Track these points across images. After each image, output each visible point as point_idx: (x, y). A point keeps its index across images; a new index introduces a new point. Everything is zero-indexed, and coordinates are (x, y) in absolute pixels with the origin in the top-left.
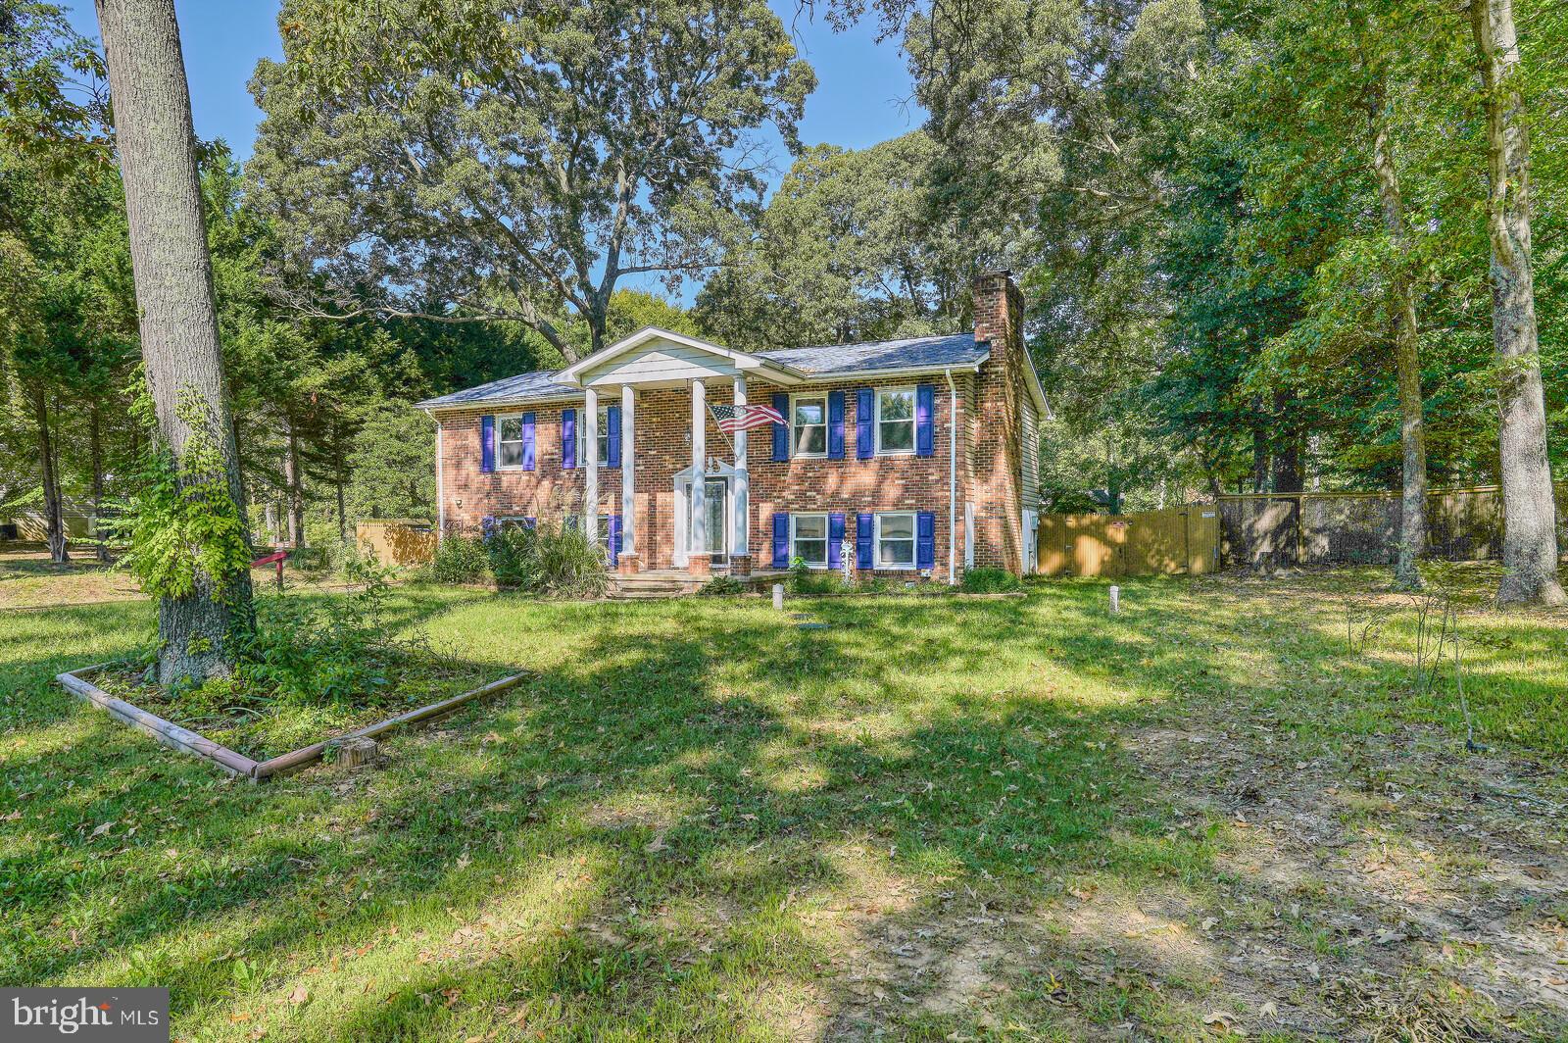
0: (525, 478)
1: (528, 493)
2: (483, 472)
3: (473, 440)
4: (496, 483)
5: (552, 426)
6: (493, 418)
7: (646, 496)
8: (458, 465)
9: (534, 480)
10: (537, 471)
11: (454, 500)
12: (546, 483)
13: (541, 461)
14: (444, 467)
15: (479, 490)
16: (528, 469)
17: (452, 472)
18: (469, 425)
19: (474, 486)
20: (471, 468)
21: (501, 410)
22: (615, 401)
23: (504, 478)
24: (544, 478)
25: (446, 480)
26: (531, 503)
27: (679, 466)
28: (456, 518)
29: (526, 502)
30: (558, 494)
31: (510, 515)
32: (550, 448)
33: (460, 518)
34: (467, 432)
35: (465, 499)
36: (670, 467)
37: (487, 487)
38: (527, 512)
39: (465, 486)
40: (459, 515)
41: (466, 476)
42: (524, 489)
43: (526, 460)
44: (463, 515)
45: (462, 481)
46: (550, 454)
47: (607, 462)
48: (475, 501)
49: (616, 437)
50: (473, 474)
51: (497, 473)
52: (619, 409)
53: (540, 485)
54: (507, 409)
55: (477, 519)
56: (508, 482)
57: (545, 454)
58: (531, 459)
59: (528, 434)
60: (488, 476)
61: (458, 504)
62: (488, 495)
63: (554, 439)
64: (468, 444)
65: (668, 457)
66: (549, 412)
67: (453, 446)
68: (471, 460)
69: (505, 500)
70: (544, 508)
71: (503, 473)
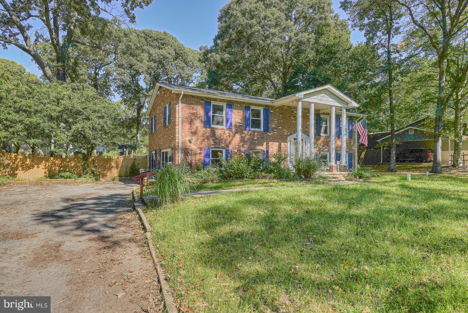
0: (227, 132)
1: (229, 139)
2: (205, 127)
3: (200, 111)
4: (213, 131)
5: (241, 111)
6: (210, 103)
8: (191, 122)
9: (231, 134)
10: (234, 130)
11: (188, 138)
12: (238, 136)
13: (235, 126)
14: (183, 122)
15: (203, 135)
16: (230, 129)
17: (187, 126)
18: (198, 104)
19: (200, 134)
20: (198, 124)
21: (215, 100)
22: (267, 106)
23: (217, 131)
24: (236, 133)
25: (182, 129)
26: (230, 143)
27: (289, 134)
28: (189, 148)
29: (227, 142)
30: (242, 140)
31: (218, 148)
32: (239, 121)
33: (191, 148)
34: (195, 107)
35: (194, 139)
36: (286, 133)
37: (207, 134)
38: (228, 147)
39: (194, 133)
40: (190, 147)
41: (195, 128)
42: (226, 137)
43: (229, 124)
44: (193, 147)
45: (193, 130)
46: (239, 123)
47: (262, 129)
48: (200, 141)
49: (266, 120)
50: (199, 127)
51: (213, 128)
52: (268, 109)
53: (234, 135)
54: (219, 100)
55: (201, 149)
56: (218, 133)
57: (237, 123)
58: (231, 124)
59: (230, 113)
60: (208, 129)
61: (190, 141)
62: (208, 138)
63: (241, 117)
64: (196, 113)
65: (285, 130)
66: (239, 105)
67: (188, 112)
68: (198, 121)
69: (216, 141)
70: (236, 145)
71: (216, 129)
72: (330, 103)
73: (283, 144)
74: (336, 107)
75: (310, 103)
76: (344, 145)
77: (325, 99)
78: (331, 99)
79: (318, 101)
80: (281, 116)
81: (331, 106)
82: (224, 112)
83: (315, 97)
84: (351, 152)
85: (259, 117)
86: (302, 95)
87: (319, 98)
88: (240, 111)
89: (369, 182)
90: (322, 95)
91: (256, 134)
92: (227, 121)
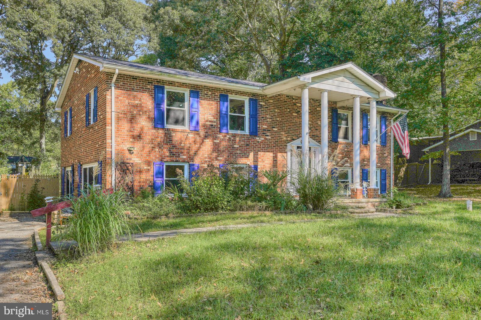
0: (191, 135)
1: (194, 148)
2: (155, 127)
3: (147, 101)
4: (168, 135)
5: (213, 103)
6: (163, 88)
7: (271, 154)
8: (132, 120)
9: (198, 139)
10: (202, 133)
11: (126, 146)
12: (208, 143)
13: (204, 126)
14: (118, 119)
15: (152, 141)
16: (196, 130)
17: (125, 126)
18: (142, 90)
19: (147, 138)
20: (144, 123)
21: (171, 83)
22: (254, 95)
23: (174, 134)
24: (206, 137)
25: (118, 130)
26: (196, 153)
27: (289, 139)
28: (128, 161)
29: (192, 153)
30: (216, 148)
31: (177, 161)
32: (211, 118)
33: (131, 162)
34: (139, 95)
35: (137, 147)
36: (285, 139)
37: (159, 140)
38: (192, 159)
39: (138, 137)
40: (130, 159)
41: (139, 130)
42: (190, 144)
43: (194, 123)
44: (135, 159)
45: (136, 133)
46: (210, 121)
47: (247, 132)
48: (147, 149)
49: (254, 117)
50: (146, 129)
51: (168, 130)
52: (256, 100)
53: (203, 142)
54: (177, 84)
55: (149, 163)
56: (177, 137)
57: (207, 121)
58: (198, 123)
59: (195, 105)
60: (161, 131)
61: (129, 150)
62: (159, 146)
63: (213, 112)
64: (141, 104)
65: (283, 133)
66: (210, 93)
67: (127, 103)
68: (144, 117)
69: (174, 150)
70: (206, 158)
71: (173, 130)
72: (352, 92)
73: (279, 155)
74: (361, 97)
75: (321, 91)
76: (374, 157)
77: (346, 85)
78: (353, 86)
79: (334, 89)
80: (276, 110)
81: (354, 97)
82: (186, 104)
83: (330, 81)
84: (385, 167)
85: (243, 112)
86: (309, 79)
87: (336, 83)
88: (211, 102)
89: (410, 214)
90: (341, 78)
91: (237, 139)
92: (191, 118)
